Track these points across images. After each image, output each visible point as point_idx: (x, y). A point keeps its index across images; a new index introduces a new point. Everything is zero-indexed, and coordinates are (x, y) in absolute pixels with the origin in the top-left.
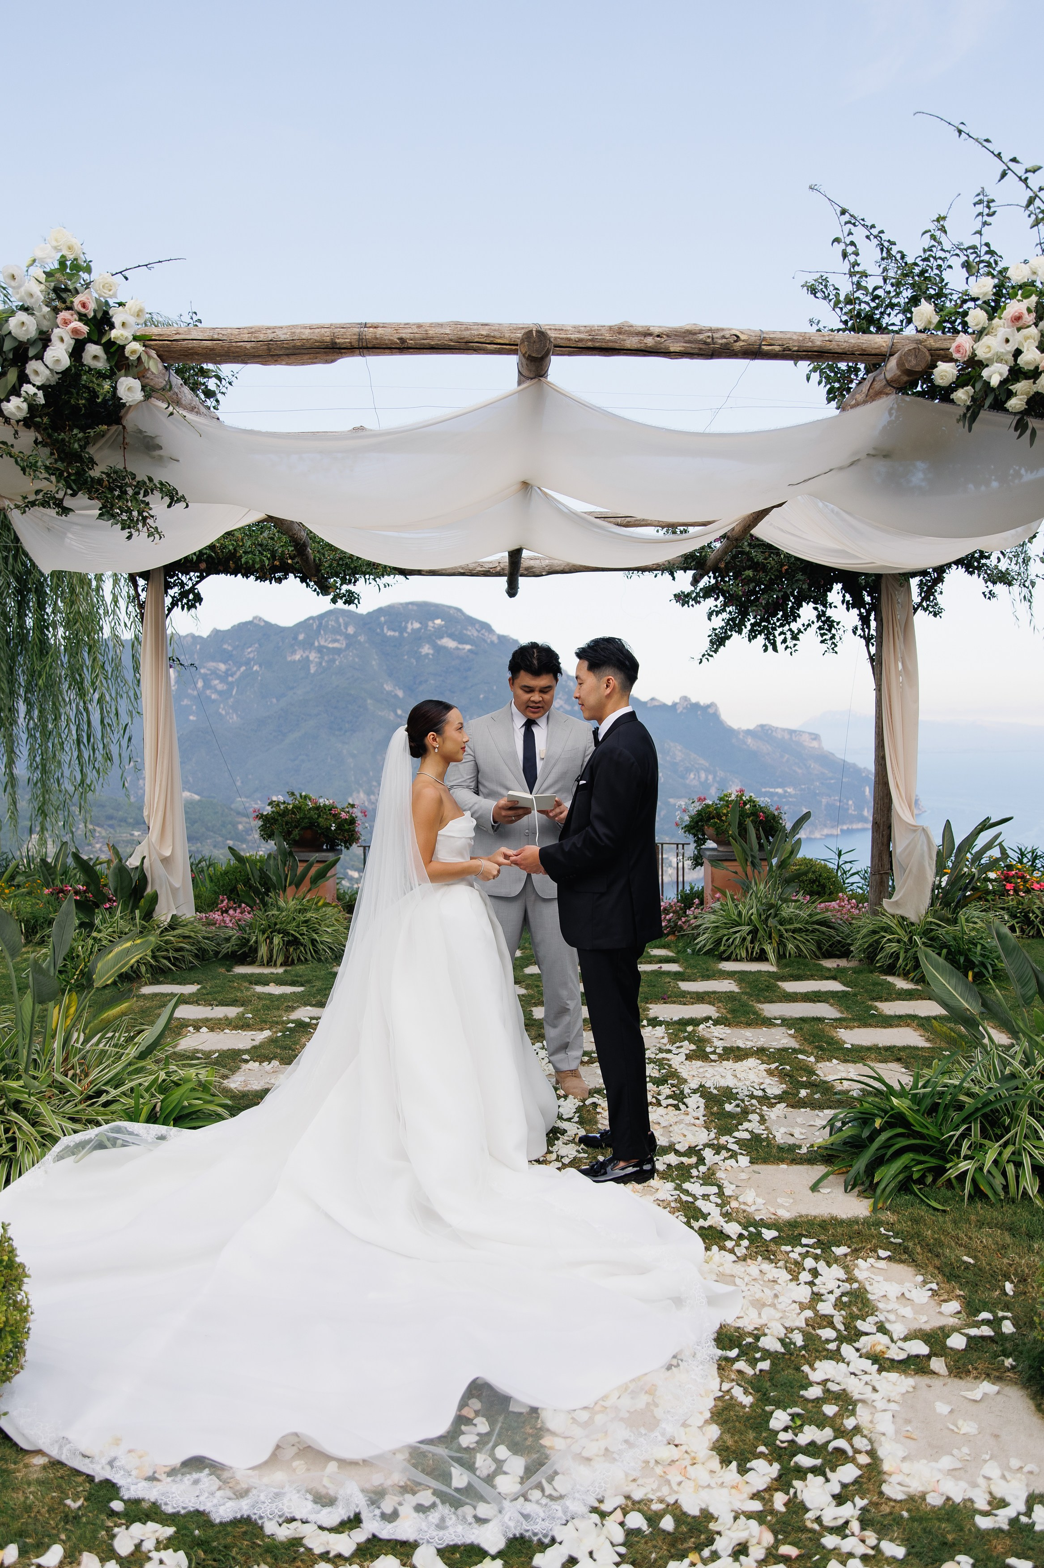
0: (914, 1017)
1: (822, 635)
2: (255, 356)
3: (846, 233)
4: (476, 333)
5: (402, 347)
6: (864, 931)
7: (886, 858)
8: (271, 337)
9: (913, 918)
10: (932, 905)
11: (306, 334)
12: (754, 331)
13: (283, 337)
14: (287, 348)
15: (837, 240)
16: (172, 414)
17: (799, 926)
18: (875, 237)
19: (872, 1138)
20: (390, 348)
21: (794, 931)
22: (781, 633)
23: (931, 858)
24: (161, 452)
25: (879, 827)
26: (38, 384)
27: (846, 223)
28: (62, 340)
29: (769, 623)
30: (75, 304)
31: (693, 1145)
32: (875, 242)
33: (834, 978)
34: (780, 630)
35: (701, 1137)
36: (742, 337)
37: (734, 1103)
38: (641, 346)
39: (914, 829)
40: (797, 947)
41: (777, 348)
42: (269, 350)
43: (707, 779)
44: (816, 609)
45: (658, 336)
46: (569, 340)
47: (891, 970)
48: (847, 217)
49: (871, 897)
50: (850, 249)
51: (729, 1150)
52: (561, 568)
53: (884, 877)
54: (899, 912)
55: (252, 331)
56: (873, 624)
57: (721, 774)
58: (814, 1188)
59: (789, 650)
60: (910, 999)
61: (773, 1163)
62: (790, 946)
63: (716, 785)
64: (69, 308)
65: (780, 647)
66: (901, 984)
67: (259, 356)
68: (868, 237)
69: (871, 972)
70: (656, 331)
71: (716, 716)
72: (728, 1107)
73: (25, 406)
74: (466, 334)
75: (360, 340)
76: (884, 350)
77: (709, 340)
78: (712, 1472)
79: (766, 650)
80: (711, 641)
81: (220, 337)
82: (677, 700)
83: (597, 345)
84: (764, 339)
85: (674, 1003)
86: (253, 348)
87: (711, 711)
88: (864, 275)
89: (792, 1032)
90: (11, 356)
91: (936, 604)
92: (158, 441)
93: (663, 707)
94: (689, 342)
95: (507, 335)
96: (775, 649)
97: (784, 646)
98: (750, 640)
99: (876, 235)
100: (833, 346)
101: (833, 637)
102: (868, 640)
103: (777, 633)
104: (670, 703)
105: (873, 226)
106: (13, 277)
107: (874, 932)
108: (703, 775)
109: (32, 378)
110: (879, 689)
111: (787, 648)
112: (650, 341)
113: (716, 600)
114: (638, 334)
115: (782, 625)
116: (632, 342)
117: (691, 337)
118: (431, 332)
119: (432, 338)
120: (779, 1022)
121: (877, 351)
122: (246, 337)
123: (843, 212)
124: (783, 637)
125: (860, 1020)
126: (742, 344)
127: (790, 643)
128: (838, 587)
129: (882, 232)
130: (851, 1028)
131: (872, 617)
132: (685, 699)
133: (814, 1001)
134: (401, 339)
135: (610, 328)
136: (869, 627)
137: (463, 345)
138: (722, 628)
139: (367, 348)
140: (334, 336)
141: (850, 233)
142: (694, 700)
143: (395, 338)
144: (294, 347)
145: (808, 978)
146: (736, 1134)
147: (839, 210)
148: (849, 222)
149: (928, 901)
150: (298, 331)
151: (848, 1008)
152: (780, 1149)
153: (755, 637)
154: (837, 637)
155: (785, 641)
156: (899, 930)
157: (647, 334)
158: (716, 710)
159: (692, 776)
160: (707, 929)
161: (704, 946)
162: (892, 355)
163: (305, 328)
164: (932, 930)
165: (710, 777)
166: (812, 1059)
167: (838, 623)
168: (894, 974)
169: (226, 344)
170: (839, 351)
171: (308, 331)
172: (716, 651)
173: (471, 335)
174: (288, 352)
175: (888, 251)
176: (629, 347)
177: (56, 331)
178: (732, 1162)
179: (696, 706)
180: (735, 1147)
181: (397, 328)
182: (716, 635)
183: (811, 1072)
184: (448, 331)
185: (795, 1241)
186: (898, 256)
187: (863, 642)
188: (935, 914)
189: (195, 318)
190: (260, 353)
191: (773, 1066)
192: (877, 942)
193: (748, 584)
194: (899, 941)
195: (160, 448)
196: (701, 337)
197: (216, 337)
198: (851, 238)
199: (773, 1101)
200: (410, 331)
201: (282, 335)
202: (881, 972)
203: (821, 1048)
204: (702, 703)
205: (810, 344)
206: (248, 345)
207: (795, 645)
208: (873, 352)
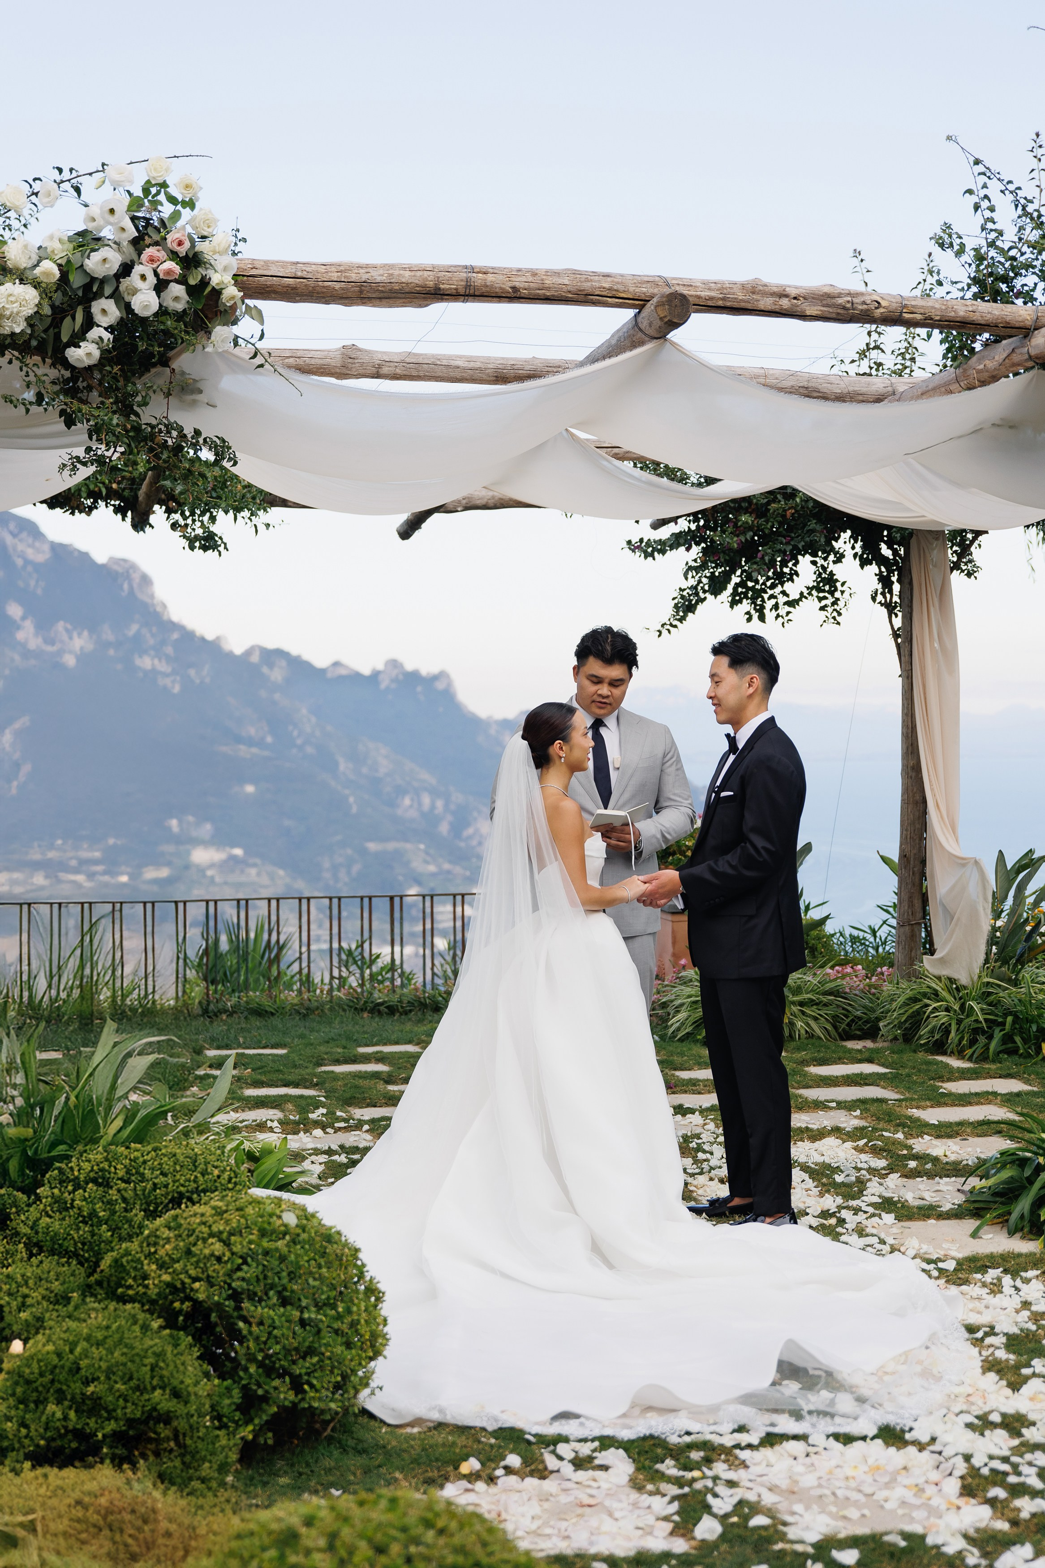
0: (995, 1094)
1: (820, 599)
2: (342, 298)
3: (980, 186)
4: (597, 285)
5: (515, 296)
6: (902, 999)
7: (918, 904)
8: (364, 277)
9: (964, 980)
10: (987, 961)
11: (407, 276)
12: (894, 297)
13: (379, 279)
14: (382, 292)
15: (970, 192)
16: (261, 366)
17: (809, 996)
18: (1011, 192)
19: (1031, 1181)
20: (500, 297)
21: (801, 1004)
22: (772, 597)
23: (985, 899)
24: (199, 397)
25: (908, 861)
26: (106, 325)
27: (979, 174)
28: (143, 277)
29: (757, 582)
30: (169, 241)
31: (825, 1209)
32: (1011, 197)
33: (870, 1061)
34: (770, 592)
35: (830, 1202)
36: (883, 303)
37: (843, 1175)
38: (776, 308)
39: (962, 862)
40: (808, 1025)
41: (918, 317)
42: (361, 292)
43: (433, 807)
44: (814, 563)
45: (795, 298)
46: (699, 297)
47: (940, 1047)
48: (980, 168)
49: (899, 958)
50: (985, 204)
51: (865, 1212)
52: (483, 502)
53: (916, 928)
54: (945, 972)
55: (342, 268)
56: (896, 588)
57: (458, 798)
58: (975, 1235)
59: (780, 620)
60: (977, 1078)
61: (919, 1219)
62: (799, 1024)
63: (449, 818)
64: (157, 244)
65: (770, 615)
66: (955, 1063)
67: (347, 298)
68: (1002, 192)
69: (915, 1051)
70: (793, 292)
71: (447, 697)
72: (839, 1178)
73: (97, 354)
74: (587, 286)
75: (468, 286)
76: (1028, 323)
77: (849, 305)
78: (1007, 1398)
79: (749, 620)
80: (676, 606)
81: (304, 274)
82: (380, 667)
83: (728, 304)
84: (905, 306)
85: (685, 1092)
86: (343, 289)
87: (440, 685)
88: (1001, 233)
89: (858, 1112)
90: (80, 293)
91: (971, 561)
92: (200, 385)
93: (356, 677)
94: (827, 306)
95: (631, 289)
96: (762, 618)
97: (774, 613)
98: (732, 607)
99: (1010, 189)
100: (976, 317)
101: (835, 603)
102: (890, 608)
103: (766, 596)
104: (366, 671)
105: (1010, 182)
106: (112, 211)
107: (914, 1000)
108: (426, 800)
109: (98, 318)
110: (908, 675)
111: (778, 616)
112: (785, 303)
113: (688, 549)
114: (773, 294)
115: (773, 587)
116: (766, 303)
117: (829, 301)
118: (548, 282)
119: (548, 289)
120: (834, 1105)
121: (1022, 324)
122: (335, 276)
123: (977, 162)
124: (773, 601)
125: (929, 1099)
126: (881, 310)
127: (783, 610)
128: (846, 535)
129: (1019, 188)
130: (924, 1108)
131: (894, 579)
132: (394, 663)
133: (860, 1085)
134: (514, 288)
135: (743, 286)
136: (891, 592)
137: (582, 298)
138: (691, 588)
139: (475, 296)
140: (438, 281)
141: (985, 186)
142: (409, 667)
143: (507, 287)
144: (391, 291)
145: (835, 1062)
146: (864, 1198)
147: (972, 160)
148: (984, 174)
149: (982, 957)
150: (396, 272)
151: (909, 1089)
152: (920, 1208)
153: (740, 601)
154: (841, 603)
155: (776, 607)
156: (944, 994)
157: (783, 295)
158: (450, 684)
159: (407, 801)
160: (682, 1005)
161: (678, 1029)
162: (1036, 329)
163: (404, 269)
164: (989, 994)
165: (440, 804)
166: (900, 1136)
167: (843, 584)
168: (944, 1053)
169: (311, 283)
170: (983, 322)
171: (407, 274)
172: (681, 620)
173: (592, 287)
174: (382, 295)
175: (1024, 208)
176: (762, 308)
177: (138, 269)
178: (876, 1219)
179: (414, 677)
180: (871, 1210)
181: (511, 273)
182: (683, 597)
183: (910, 1148)
184: (566, 282)
185: (983, 1269)
186: (1035, 214)
187: (884, 611)
188: (992, 974)
189: (240, 236)
190: (350, 295)
191: (862, 1143)
192: (919, 1013)
193: (744, 533)
194: (947, 1009)
195: (200, 392)
196: (840, 301)
197: (299, 274)
198: (985, 192)
199: (884, 1172)
200: (524, 279)
201: (378, 276)
202: (926, 1051)
203: (904, 1125)
204: (424, 672)
205: (953, 314)
206: (337, 286)
207: (788, 613)
208: (1017, 325)
